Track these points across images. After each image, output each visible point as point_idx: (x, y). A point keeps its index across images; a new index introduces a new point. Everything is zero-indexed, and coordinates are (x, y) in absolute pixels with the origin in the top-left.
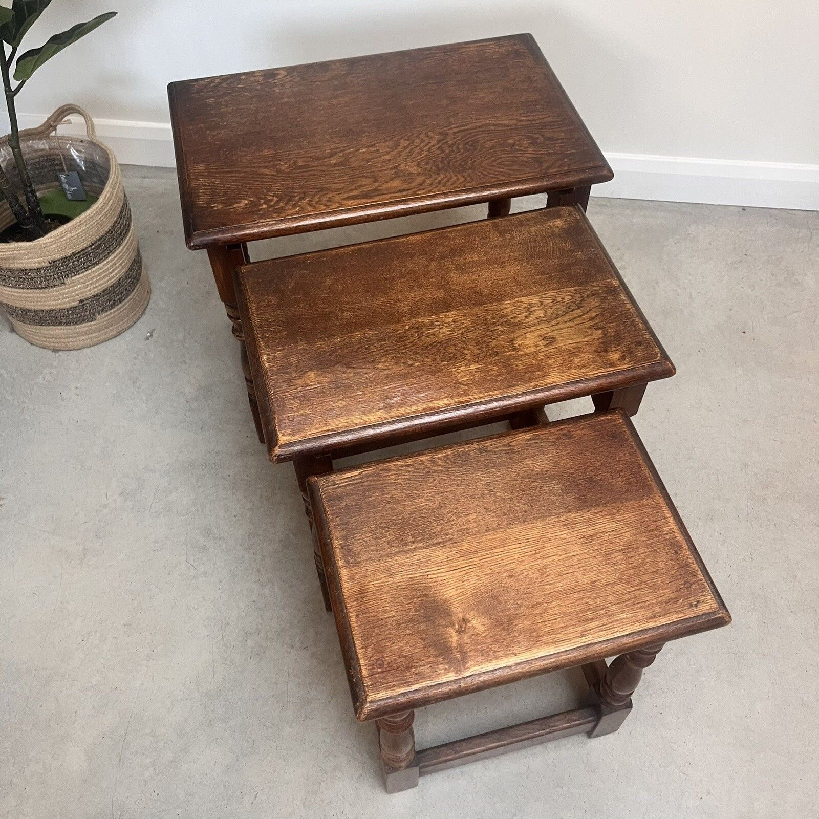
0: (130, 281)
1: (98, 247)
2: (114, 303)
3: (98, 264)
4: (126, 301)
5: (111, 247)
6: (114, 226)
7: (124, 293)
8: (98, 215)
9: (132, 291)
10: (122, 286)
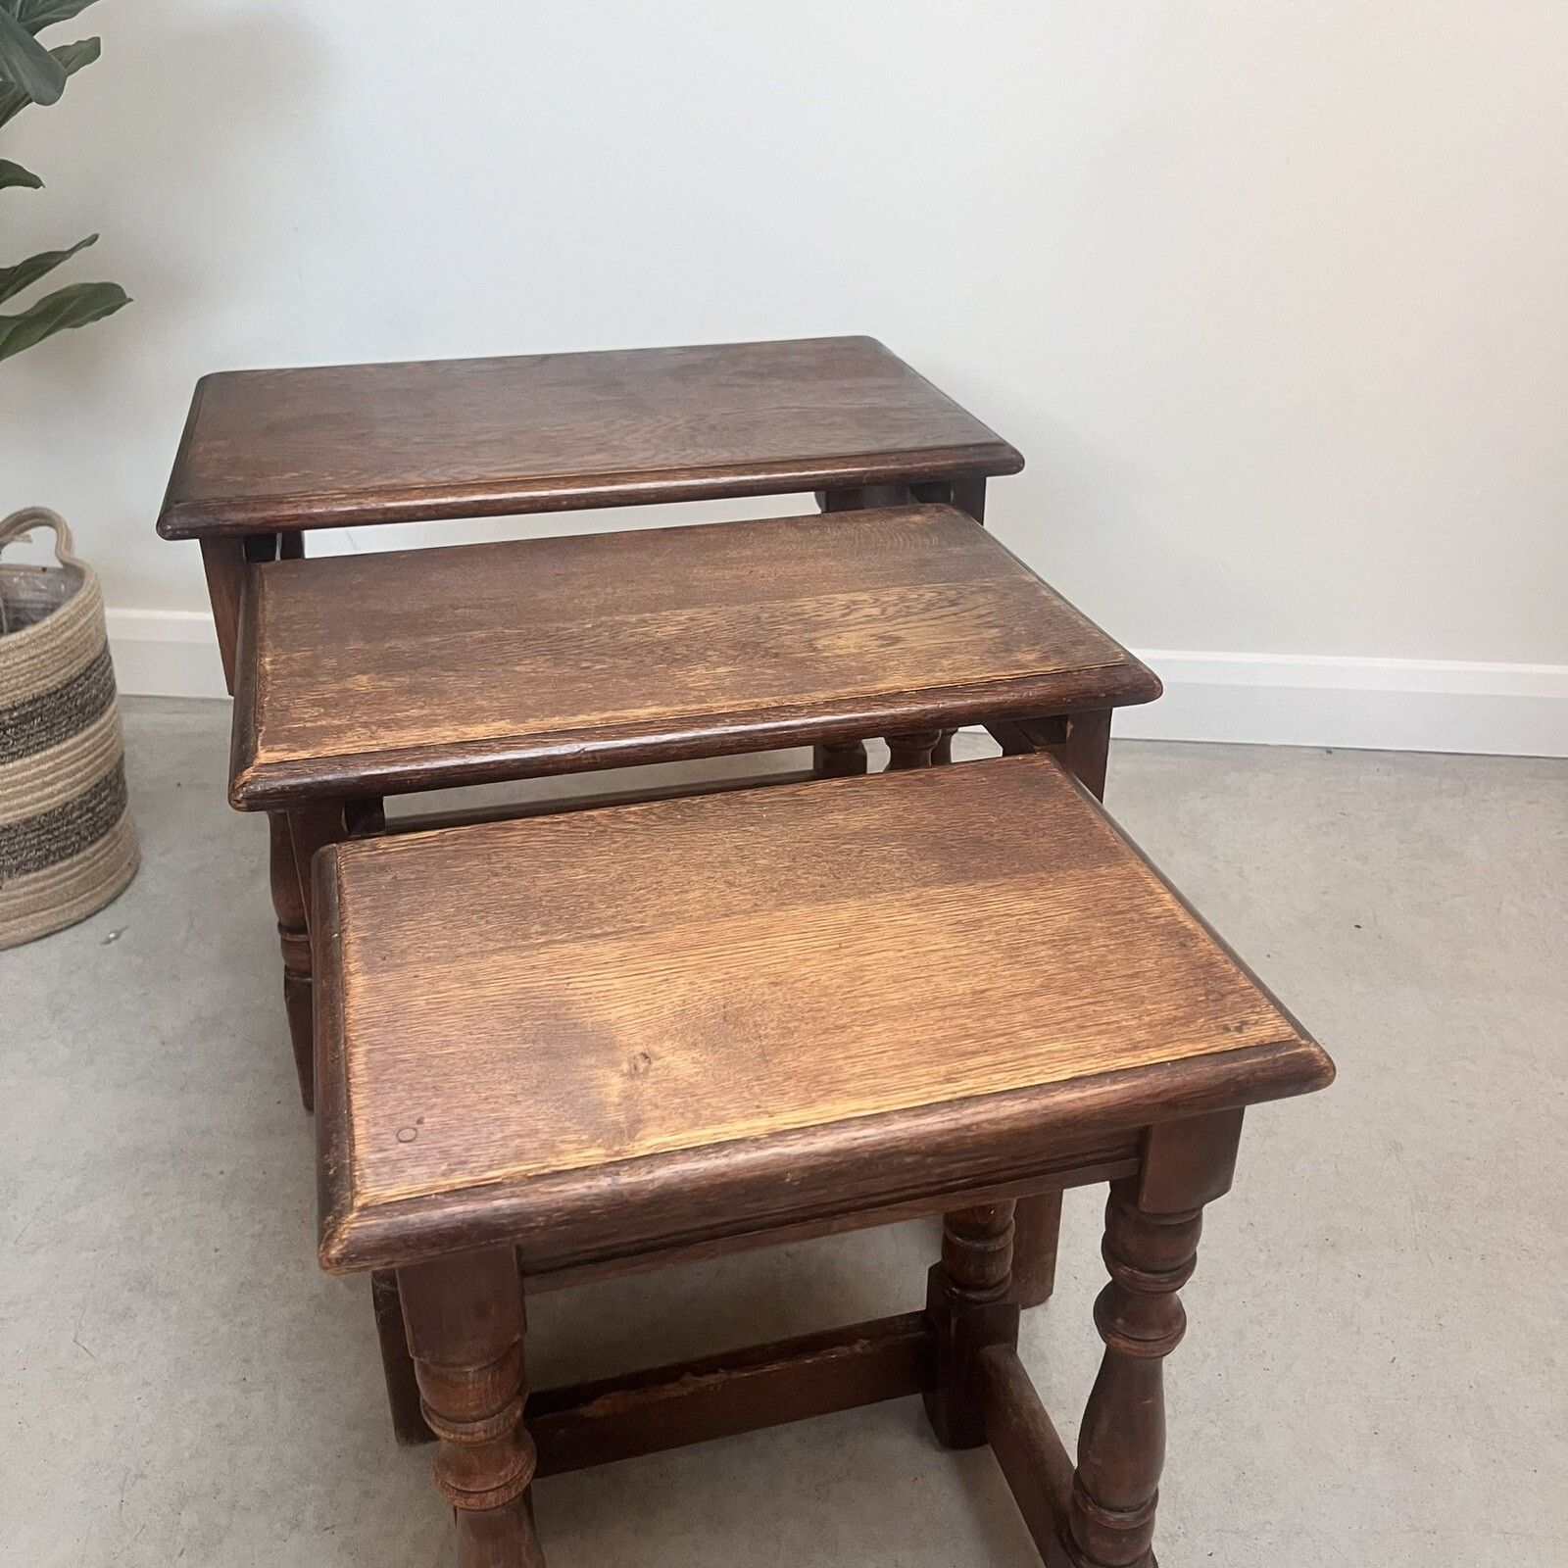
1: (27, 718)
3: (21, 757)
4: (76, 858)
5: (55, 728)
6: (68, 685)
7: (73, 839)
8: (36, 647)
9: (92, 842)
10: (69, 822)
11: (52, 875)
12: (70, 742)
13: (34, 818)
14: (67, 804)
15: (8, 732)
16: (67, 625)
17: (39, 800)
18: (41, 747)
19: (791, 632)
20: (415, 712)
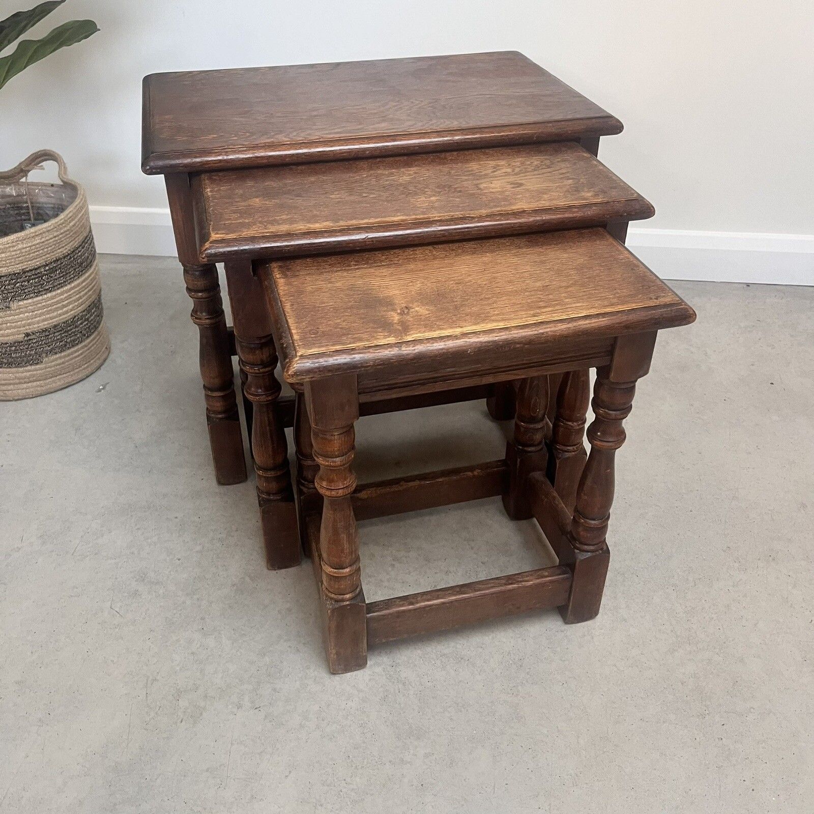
0: (87, 324)
1: (53, 270)
3: (51, 291)
4: (80, 346)
5: (68, 275)
6: (73, 251)
7: (78, 336)
8: (57, 231)
9: (88, 337)
10: (76, 327)
11: (69, 355)
12: (76, 283)
13: (59, 325)
14: (75, 317)
15: (44, 278)
16: (72, 218)
17: (60, 315)
18: (61, 285)
19: (466, 180)
20: (284, 217)
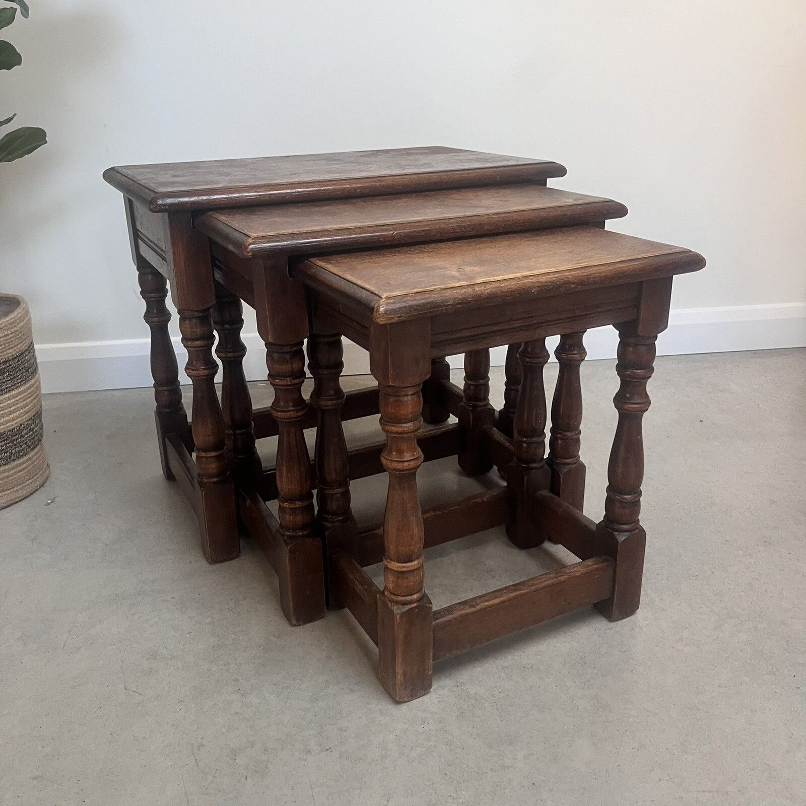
0: (32, 435)
2: (10, 457)
10: (22, 437)
14: (21, 425)
16: (21, 320)
17: (7, 422)
18: (8, 390)
